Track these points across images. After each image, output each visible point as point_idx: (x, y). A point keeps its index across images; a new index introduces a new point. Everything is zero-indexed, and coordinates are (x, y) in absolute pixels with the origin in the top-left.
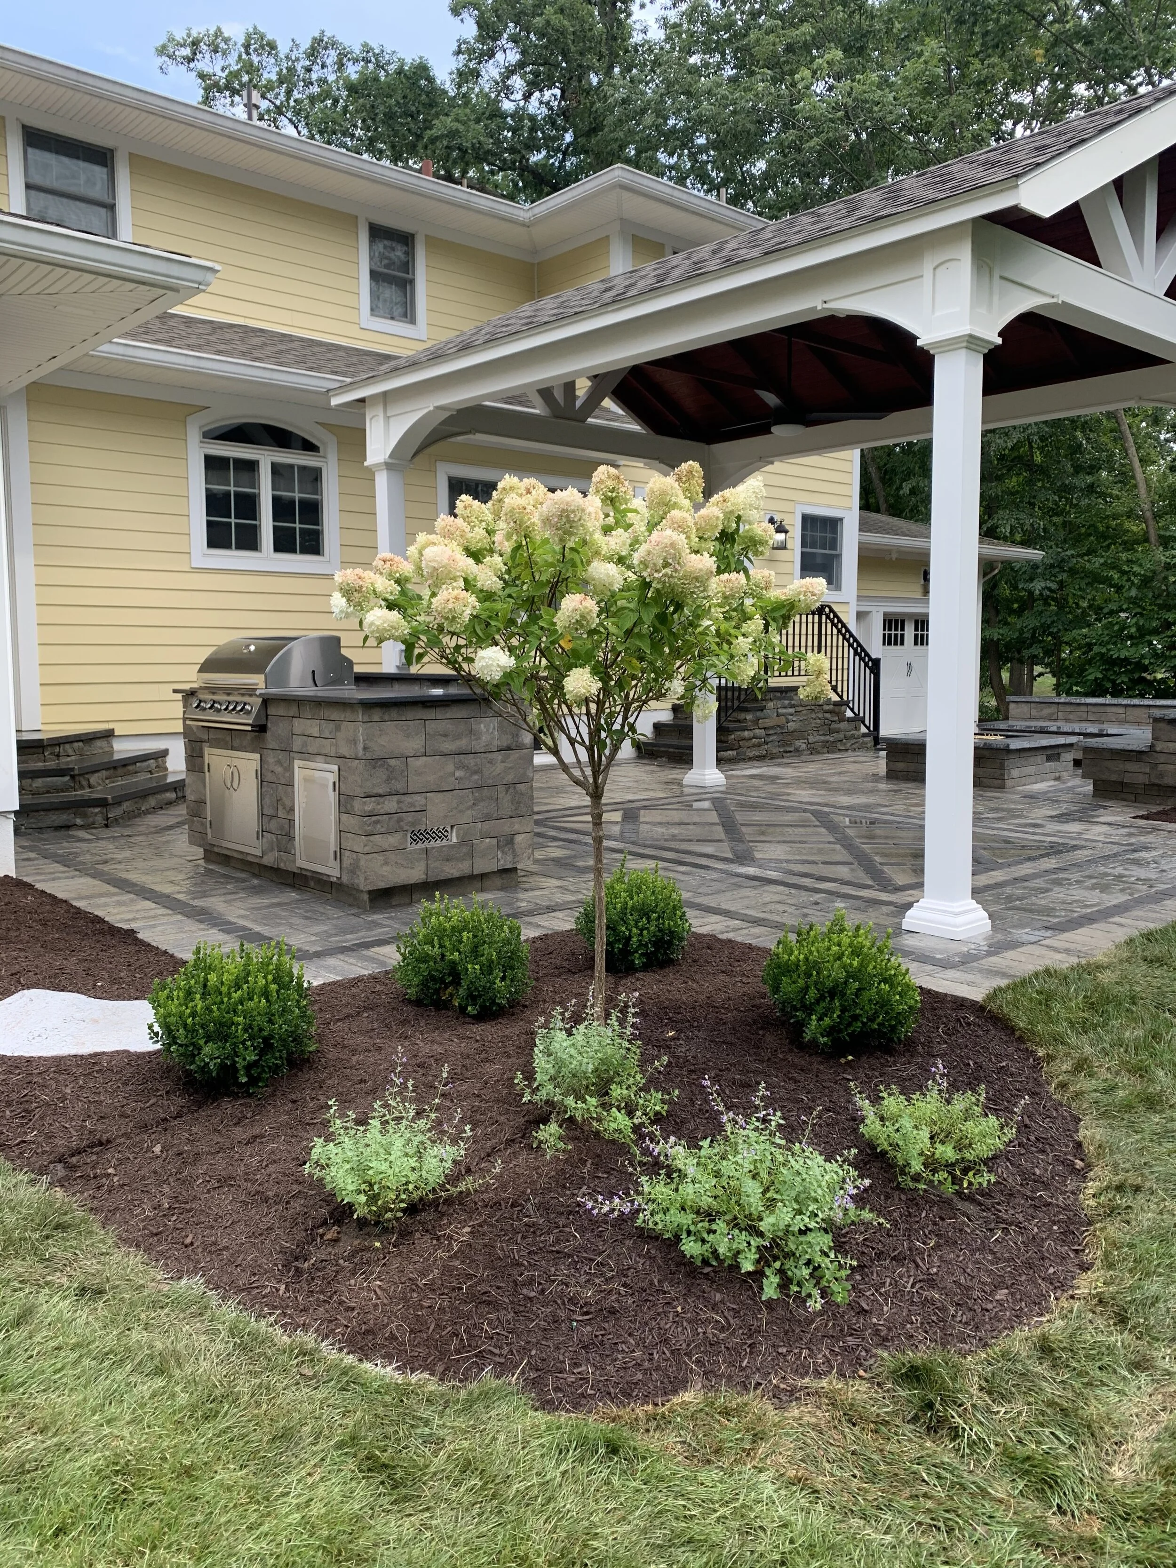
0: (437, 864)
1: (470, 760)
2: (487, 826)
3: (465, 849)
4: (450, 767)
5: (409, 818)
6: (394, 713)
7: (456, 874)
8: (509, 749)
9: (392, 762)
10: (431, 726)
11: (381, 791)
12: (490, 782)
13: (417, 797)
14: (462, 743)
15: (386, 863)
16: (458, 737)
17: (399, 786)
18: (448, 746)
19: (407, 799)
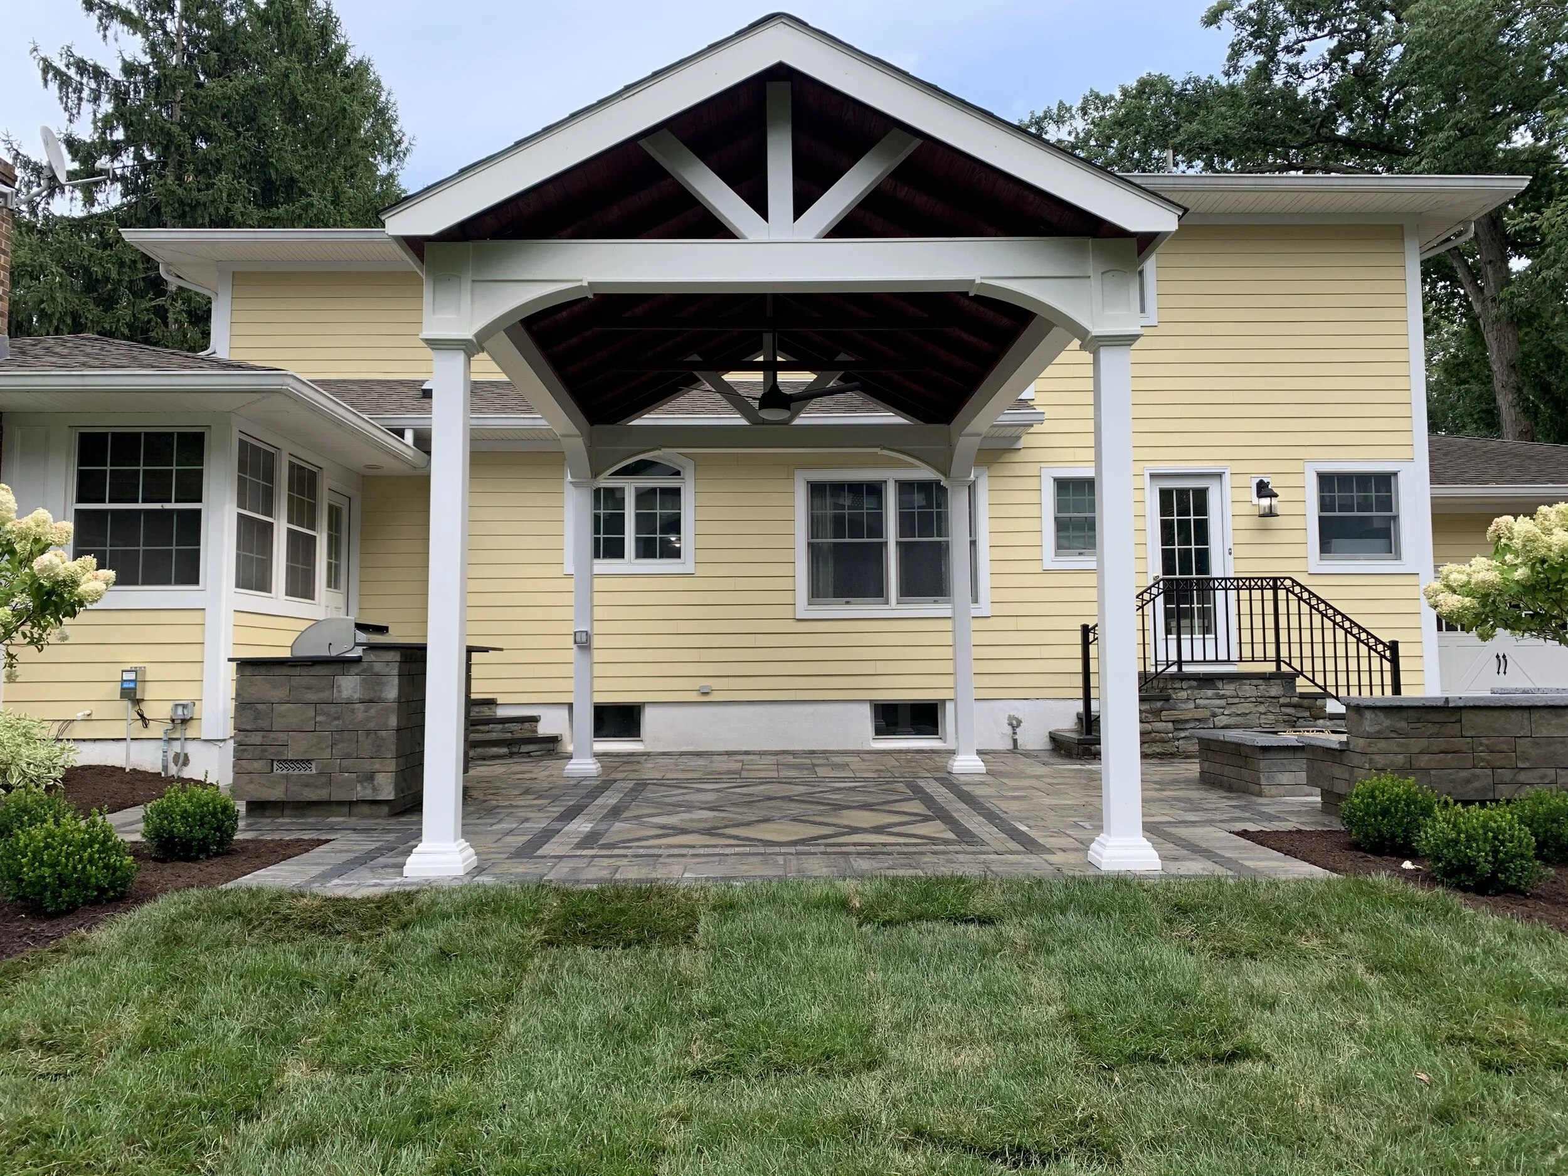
0: (296, 788)
1: (332, 709)
2: (345, 763)
3: (323, 779)
4: (312, 713)
5: (273, 750)
6: (263, 670)
7: (314, 798)
8: (371, 701)
9: (259, 706)
10: (296, 681)
11: (248, 727)
12: (350, 727)
13: (281, 735)
14: (325, 695)
15: (251, 782)
16: (321, 690)
17: (265, 724)
18: (311, 696)
19: (272, 735)
